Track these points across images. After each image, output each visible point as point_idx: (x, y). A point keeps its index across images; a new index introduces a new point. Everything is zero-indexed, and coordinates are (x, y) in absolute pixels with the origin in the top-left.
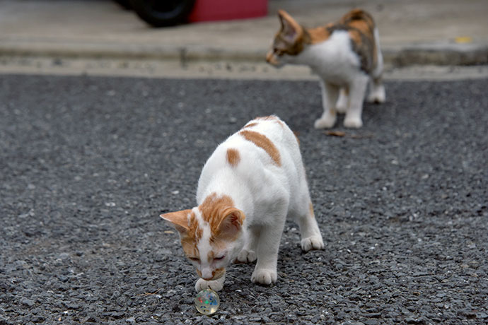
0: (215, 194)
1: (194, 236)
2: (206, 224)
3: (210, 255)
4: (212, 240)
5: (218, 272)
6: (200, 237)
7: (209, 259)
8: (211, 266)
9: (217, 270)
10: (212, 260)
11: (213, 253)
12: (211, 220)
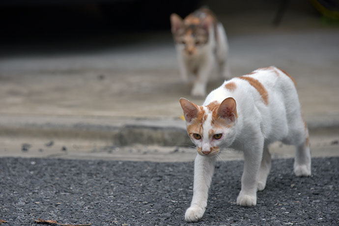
0: (216, 101)
1: (202, 119)
2: (210, 112)
3: (211, 132)
4: (213, 122)
5: (215, 149)
6: (205, 119)
7: (210, 136)
8: (210, 142)
9: (214, 147)
10: (211, 138)
11: (213, 131)
12: (213, 110)
